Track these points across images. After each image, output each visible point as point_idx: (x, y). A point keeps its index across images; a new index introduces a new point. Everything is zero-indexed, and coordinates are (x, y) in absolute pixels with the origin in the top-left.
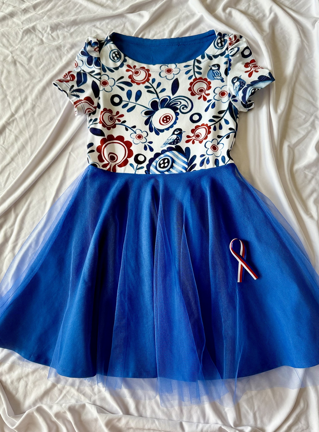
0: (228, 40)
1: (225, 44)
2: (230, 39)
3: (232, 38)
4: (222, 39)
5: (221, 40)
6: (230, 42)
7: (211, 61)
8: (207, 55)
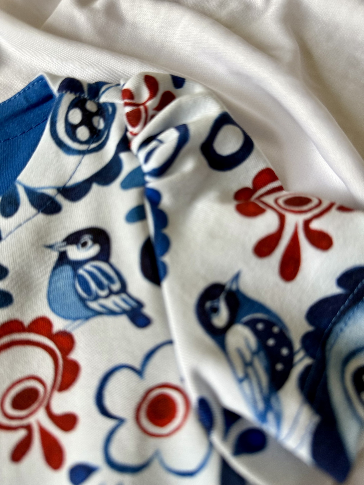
0: (119, 102)
1: (108, 126)
2: (128, 94)
3: (138, 89)
4: (91, 106)
5: (85, 112)
6: (128, 109)
7: (55, 217)
8: (31, 193)
